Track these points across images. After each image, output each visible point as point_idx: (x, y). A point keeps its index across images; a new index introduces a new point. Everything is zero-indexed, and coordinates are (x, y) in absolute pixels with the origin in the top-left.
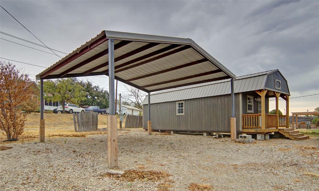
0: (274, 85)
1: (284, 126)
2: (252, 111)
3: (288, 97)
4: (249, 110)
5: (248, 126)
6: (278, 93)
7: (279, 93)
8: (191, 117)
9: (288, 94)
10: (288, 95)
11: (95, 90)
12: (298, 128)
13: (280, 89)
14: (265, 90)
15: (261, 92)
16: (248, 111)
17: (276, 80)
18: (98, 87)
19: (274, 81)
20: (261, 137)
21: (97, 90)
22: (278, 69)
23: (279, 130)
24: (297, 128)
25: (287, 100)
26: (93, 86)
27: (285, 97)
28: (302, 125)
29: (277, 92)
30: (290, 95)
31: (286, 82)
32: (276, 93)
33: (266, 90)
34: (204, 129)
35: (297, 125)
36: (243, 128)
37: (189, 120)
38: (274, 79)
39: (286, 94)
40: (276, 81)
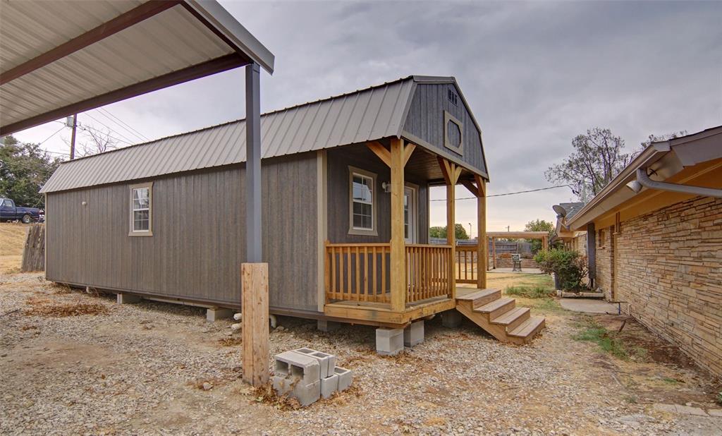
0: (441, 131)
1: (472, 282)
2: (371, 231)
3: (484, 184)
4: (357, 223)
5: (346, 290)
6: (453, 166)
7: (457, 166)
8: (168, 243)
9: (485, 175)
10: (483, 178)
11: (28, 154)
12: (496, 266)
13: (460, 150)
14: (407, 142)
15: (390, 150)
16: (355, 230)
17: (448, 117)
18: (37, 146)
19: (441, 115)
20: (393, 339)
21: (32, 155)
22: (453, 78)
23: (457, 300)
24: (494, 268)
25: (479, 193)
26: (18, 145)
27: (475, 185)
28: (503, 259)
29: (450, 162)
30: (488, 180)
31: (479, 133)
32: (446, 164)
33: (409, 146)
34: (207, 295)
35: (494, 259)
36: (329, 300)
37: (165, 255)
38: (441, 110)
39: (479, 175)
40: (447, 121)
